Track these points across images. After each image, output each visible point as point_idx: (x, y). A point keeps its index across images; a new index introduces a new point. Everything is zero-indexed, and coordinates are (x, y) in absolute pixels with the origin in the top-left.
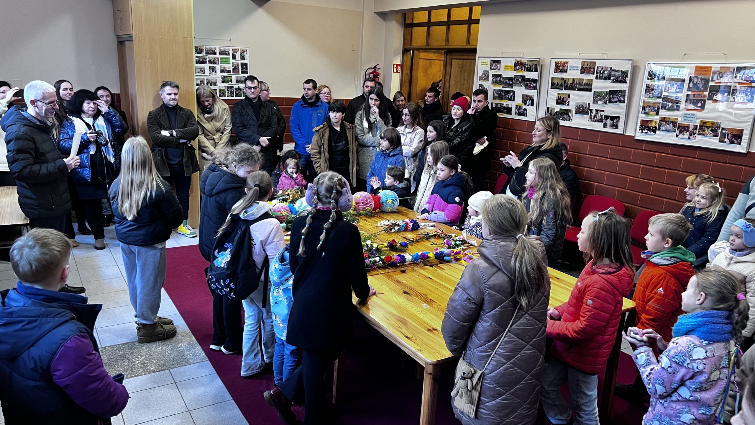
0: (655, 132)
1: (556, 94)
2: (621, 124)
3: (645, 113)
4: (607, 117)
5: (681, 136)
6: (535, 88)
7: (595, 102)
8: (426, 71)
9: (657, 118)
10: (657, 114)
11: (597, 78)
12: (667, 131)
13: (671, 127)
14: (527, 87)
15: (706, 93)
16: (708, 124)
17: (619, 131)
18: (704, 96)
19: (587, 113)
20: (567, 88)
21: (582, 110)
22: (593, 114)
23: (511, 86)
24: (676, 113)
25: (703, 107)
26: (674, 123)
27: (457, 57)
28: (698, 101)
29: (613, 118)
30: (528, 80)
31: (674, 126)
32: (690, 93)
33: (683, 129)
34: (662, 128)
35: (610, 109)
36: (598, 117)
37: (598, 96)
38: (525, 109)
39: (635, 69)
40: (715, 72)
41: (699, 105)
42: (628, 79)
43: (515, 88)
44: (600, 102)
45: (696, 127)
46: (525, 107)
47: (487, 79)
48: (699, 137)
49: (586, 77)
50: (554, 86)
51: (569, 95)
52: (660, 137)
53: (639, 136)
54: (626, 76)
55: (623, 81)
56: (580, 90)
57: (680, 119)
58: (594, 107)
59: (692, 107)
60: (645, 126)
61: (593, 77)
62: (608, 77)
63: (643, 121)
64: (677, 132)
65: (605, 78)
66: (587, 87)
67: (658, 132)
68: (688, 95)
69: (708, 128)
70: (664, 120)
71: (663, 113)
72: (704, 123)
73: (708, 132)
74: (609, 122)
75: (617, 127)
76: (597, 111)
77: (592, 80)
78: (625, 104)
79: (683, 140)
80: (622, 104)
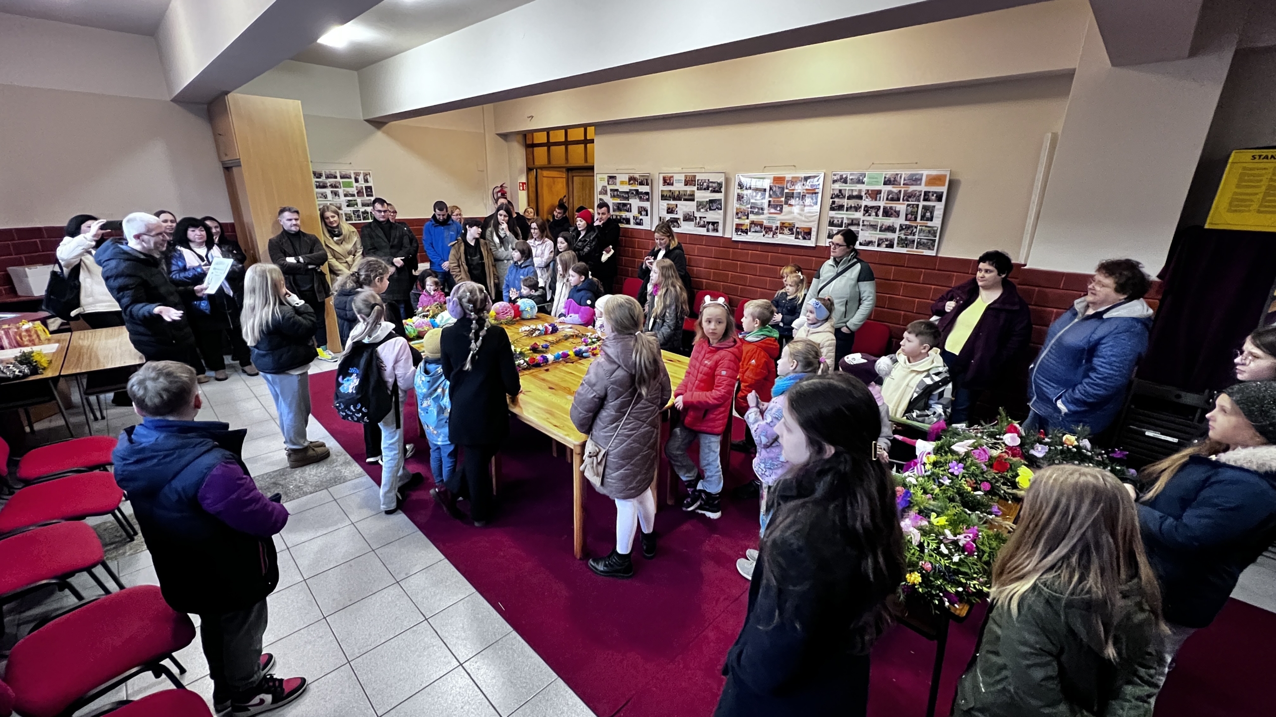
0: (747, 233)
1: (665, 205)
2: (720, 228)
3: (739, 218)
4: (709, 223)
5: (767, 235)
6: (648, 200)
7: (698, 210)
8: (550, 188)
9: (747, 222)
10: (748, 218)
11: (698, 189)
12: (756, 232)
13: (758, 228)
14: (641, 199)
15: (783, 199)
16: (786, 225)
17: (720, 234)
18: (782, 202)
19: (692, 220)
20: (674, 199)
21: (688, 218)
22: (697, 221)
23: (628, 199)
24: (762, 216)
25: (781, 210)
26: (761, 225)
27: (577, 174)
28: (777, 206)
29: (713, 223)
30: (641, 193)
31: (761, 228)
32: (771, 199)
33: (768, 229)
34: (752, 230)
35: (711, 216)
36: (702, 223)
37: (700, 205)
38: (641, 219)
39: (727, 180)
40: (788, 182)
41: (779, 209)
42: (723, 190)
43: (631, 201)
44: (702, 210)
45: (777, 228)
46: (641, 217)
47: (606, 193)
48: (780, 236)
49: (689, 189)
50: (664, 197)
51: (677, 205)
52: (751, 237)
53: (736, 238)
54: (721, 187)
55: (719, 191)
56: (685, 200)
57: (765, 221)
58: (698, 215)
59: (773, 211)
60: (739, 229)
61: (695, 188)
62: (707, 188)
63: (737, 225)
64: (764, 232)
65: (705, 189)
66: (691, 198)
67: (749, 233)
68: (770, 201)
69: (786, 227)
70: (752, 223)
71: (752, 217)
72: (783, 224)
73: (786, 231)
74: (711, 227)
75: (717, 231)
76: (700, 218)
77: (694, 191)
78: (722, 211)
79: (768, 239)
80: (720, 211)
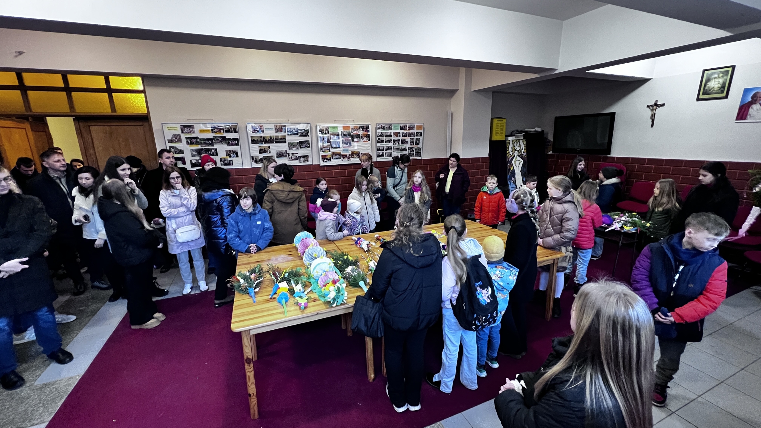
0: (330, 160)
2: (310, 159)
3: (323, 152)
4: (300, 157)
5: (344, 160)
6: (237, 144)
7: (290, 149)
9: (330, 153)
10: (330, 151)
11: (288, 135)
12: (336, 158)
13: (338, 156)
14: (228, 144)
15: (351, 139)
16: (355, 153)
17: (309, 163)
19: (286, 156)
20: (266, 142)
21: (280, 155)
22: (290, 157)
24: (338, 149)
25: (350, 145)
26: (339, 154)
28: (348, 143)
29: (304, 157)
30: (229, 139)
31: (340, 156)
32: (343, 139)
33: (344, 156)
34: (334, 158)
35: (301, 152)
36: (294, 157)
37: (291, 145)
39: (311, 128)
40: (352, 129)
42: (309, 134)
44: (293, 149)
45: (350, 155)
47: (180, 140)
48: (352, 159)
49: (280, 135)
50: (254, 142)
51: (269, 147)
52: (334, 162)
53: (322, 164)
55: (307, 135)
56: (276, 142)
57: (341, 152)
58: (290, 152)
59: (345, 145)
60: (324, 158)
61: (286, 134)
62: (297, 134)
63: (322, 156)
64: (342, 158)
65: (294, 134)
66: (283, 140)
67: (332, 160)
70: (333, 153)
71: (332, 150)
72: (353, 152)
73: (355, 156)
74: (302, 159)
75: (307, 161)
76: (293, 154)
77: (285, 136)
78: (310, 148)
79: (345, 162)
80: (308, 148)
